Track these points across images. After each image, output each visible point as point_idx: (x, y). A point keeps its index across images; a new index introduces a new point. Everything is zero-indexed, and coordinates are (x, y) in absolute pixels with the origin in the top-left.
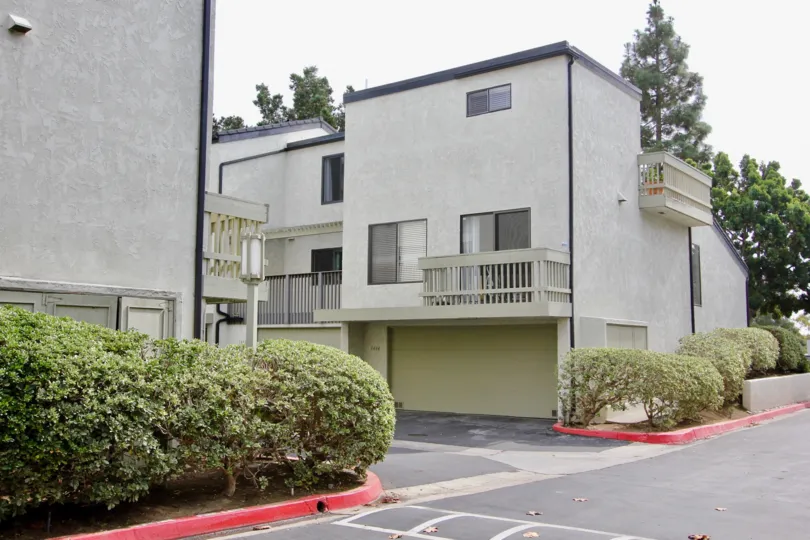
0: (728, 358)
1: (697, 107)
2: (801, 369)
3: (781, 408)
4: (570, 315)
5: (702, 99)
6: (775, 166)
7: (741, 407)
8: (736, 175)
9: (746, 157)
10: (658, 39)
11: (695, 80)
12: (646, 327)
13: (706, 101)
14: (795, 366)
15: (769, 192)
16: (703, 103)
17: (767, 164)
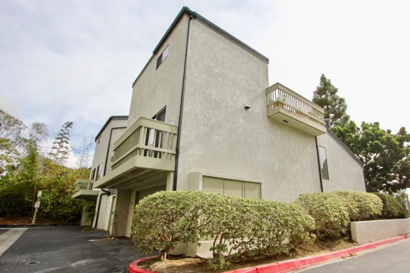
0: (328, 205)
1: (343, 110)
2: (402, 216)
3: (386, 240)
4: (174, 170)
5: (345, 107)
6: (377, 124)
7: (351, 240)
8: (358, 129)
9: (363, 123)
10: (325, 87)
11: (342, 100)
12: (260, 184)
13: (347, 107)
14: (396, 214)
15: (373, 132)
16: (346, 108)
17: (373, 123)
